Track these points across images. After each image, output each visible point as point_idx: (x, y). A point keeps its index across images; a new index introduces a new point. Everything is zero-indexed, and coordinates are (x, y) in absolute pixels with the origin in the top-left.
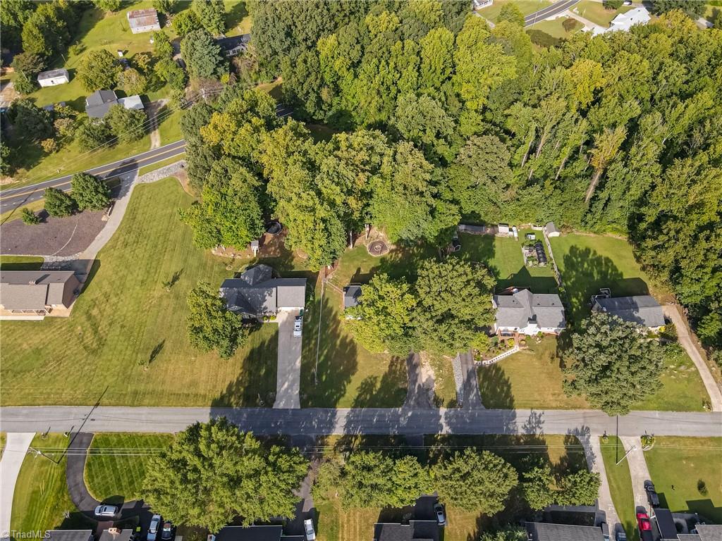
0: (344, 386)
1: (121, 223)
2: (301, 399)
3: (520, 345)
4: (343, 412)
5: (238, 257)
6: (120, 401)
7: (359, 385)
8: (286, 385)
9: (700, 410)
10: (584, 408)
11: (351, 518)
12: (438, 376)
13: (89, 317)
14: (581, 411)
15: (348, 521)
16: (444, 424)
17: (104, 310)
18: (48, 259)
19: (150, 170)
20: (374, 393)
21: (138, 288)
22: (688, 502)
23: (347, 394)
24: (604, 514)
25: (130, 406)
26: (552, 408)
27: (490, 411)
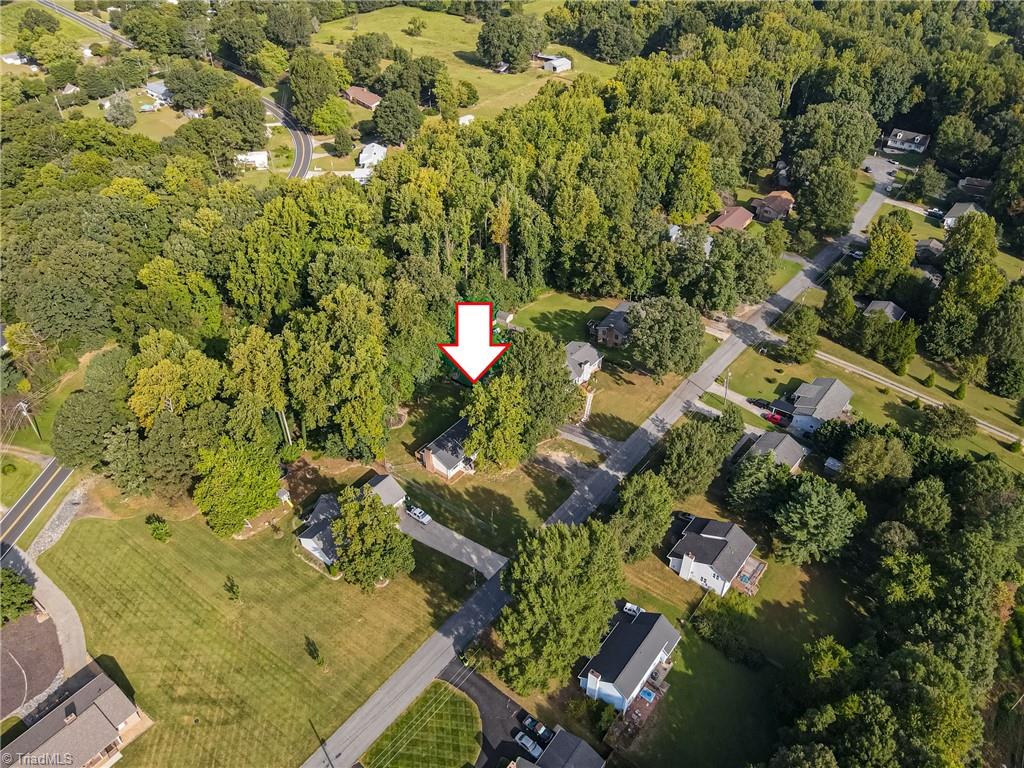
0: (518, 516)
2: (500, 553)
3: (590, 392)
5: (276, 520)
6: (342, 716)
7: (527, 505)
8: (474, 557)
10: (671, 393)
13: (184, 700)
14: (672, 396)
16: (615, 473)
17: (190, 679)
18: (21, 712)
19: (34, 534)
20: (544, 500)
26: (657, 408)
27: (628, 440)
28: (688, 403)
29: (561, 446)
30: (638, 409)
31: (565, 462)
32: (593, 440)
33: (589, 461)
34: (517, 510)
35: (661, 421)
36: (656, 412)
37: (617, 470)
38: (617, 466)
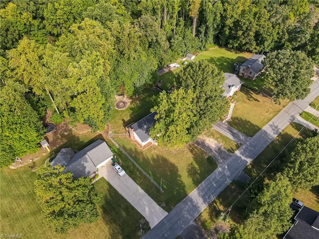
4: (194, 194)
5: (36, 159)
10: (282, 109)
12: (216, 139)
16: (245, 159)
23: (186, 184)
26: (273, 117)
27: (254, 137)
28: (293, 118)
29: (212, 135)
30: (261, 117)
31: (214, 146)
32: (233, 134)
33: (229, 148)
34: (180, 176)
35: (276, 127)
36: (273, 120)
37: (247, 157)
38: (247, 154)
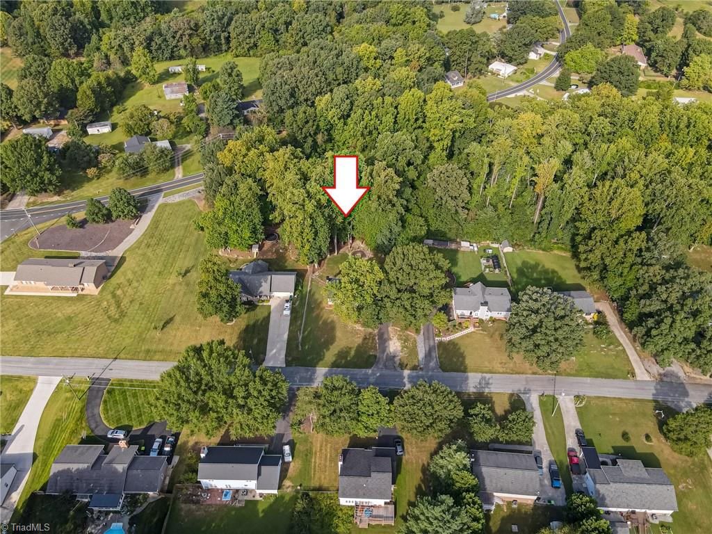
0: (324, 352)
1: (146, 231)
2: (286, 360)
3: (475, 326)
4: (321, 371)
5: (241, 258)
6: (134, 356)
7: (336, 352)
8: (274, 351)
9: (626, 378)
10: (526, 374)
11: (323, 448)
12: (403, 347)
13: (114, 296)
14: (524, 376)
15: (321, 450)
16: (407, 383)
17: (127, 292)
18: (83, 254)
19: (173, 194)
20: (349, 359)
21: (156, 277)
22: (613, 447)
23: (325, 359)
24: (540, 452)
25: (144, 360)
27: (447, 373)
28: (527, 391)
29: (405, 341)
30: (486, 363)
31: (392, 351)
33: (405, 363)
34: (328, 350)
35: (488, 384)
36: (495, 375)
